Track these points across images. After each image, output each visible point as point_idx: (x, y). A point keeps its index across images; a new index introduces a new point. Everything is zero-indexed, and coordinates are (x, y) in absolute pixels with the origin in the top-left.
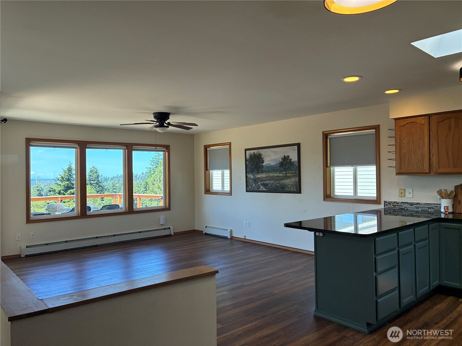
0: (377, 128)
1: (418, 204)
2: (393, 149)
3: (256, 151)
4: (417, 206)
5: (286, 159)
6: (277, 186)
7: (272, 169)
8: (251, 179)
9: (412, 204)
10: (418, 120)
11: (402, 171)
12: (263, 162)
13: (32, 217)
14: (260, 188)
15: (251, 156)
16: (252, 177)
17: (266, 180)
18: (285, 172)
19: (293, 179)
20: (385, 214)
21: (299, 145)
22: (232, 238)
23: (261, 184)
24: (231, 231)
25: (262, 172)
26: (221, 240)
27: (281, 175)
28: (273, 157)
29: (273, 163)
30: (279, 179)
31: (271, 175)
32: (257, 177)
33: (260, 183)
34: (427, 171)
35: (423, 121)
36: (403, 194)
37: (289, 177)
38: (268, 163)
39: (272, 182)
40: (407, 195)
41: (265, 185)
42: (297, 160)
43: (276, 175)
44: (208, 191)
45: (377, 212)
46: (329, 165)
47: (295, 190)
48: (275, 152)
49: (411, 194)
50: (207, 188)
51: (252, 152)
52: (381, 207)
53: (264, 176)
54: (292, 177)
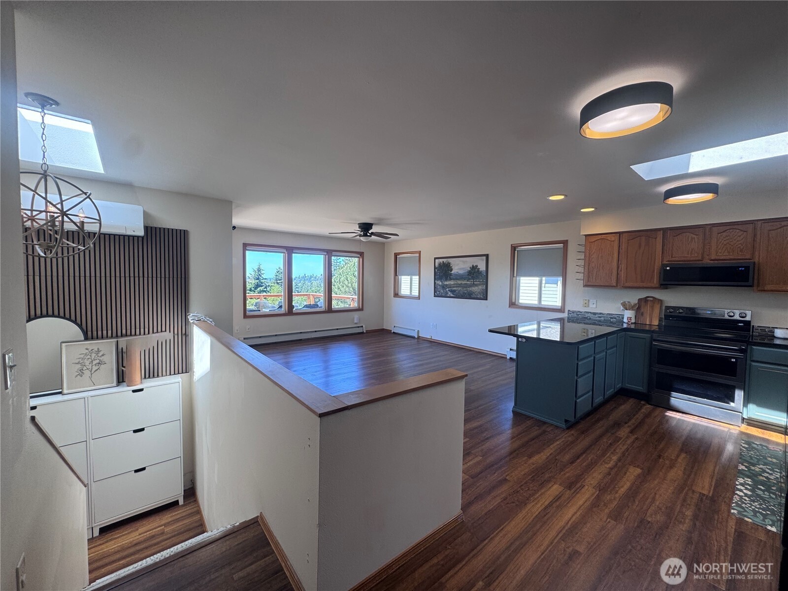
0: (565, 243)
1: (600, 313)
2: (582, 263)
3: (445, 260)
4: (600, 315)
5: (474, 268)
6: (464, 293)
7: (460, 277)
8: (439, 285)
9: (595, 314)
10: (609, 237)
11: (589, 284)
12: (451, 270)
13: (248, 313)
14: (448, 294)
15: (440, 264)
16: (441, 283)
17: (454, 287)
18: (472, 280)
19: (480, 287)
20: (568, 322)
21: (487, 256)
22: (419, 337)
23: (449, 290)
24: (418, 331)
25: (451, 279)
26: (409, 339)
27: (469, 283)
28: (462, 266)
29: (461, 272)
30: (466, 286)
31: (459, 282)
32: (445, 283)
33: (447, 289)
34: (615, 284)
35: (612, 238)
36: (587, 304)
37: (476, 285)
38: (456, 271)
39: (459, 289)
40: (591, 306)
41: (452, 291)
42: (485, 269)
43: (463, 282)
44: (396, 295)
45: (561, 320)
46: (515, 275)
47: (482, 297)
48: (464, 262)
49: (595, 306)
50: (396, 292)
51: (441, 260)
52: (565, 315)
53: (452, 283)
54: (480, 285)
